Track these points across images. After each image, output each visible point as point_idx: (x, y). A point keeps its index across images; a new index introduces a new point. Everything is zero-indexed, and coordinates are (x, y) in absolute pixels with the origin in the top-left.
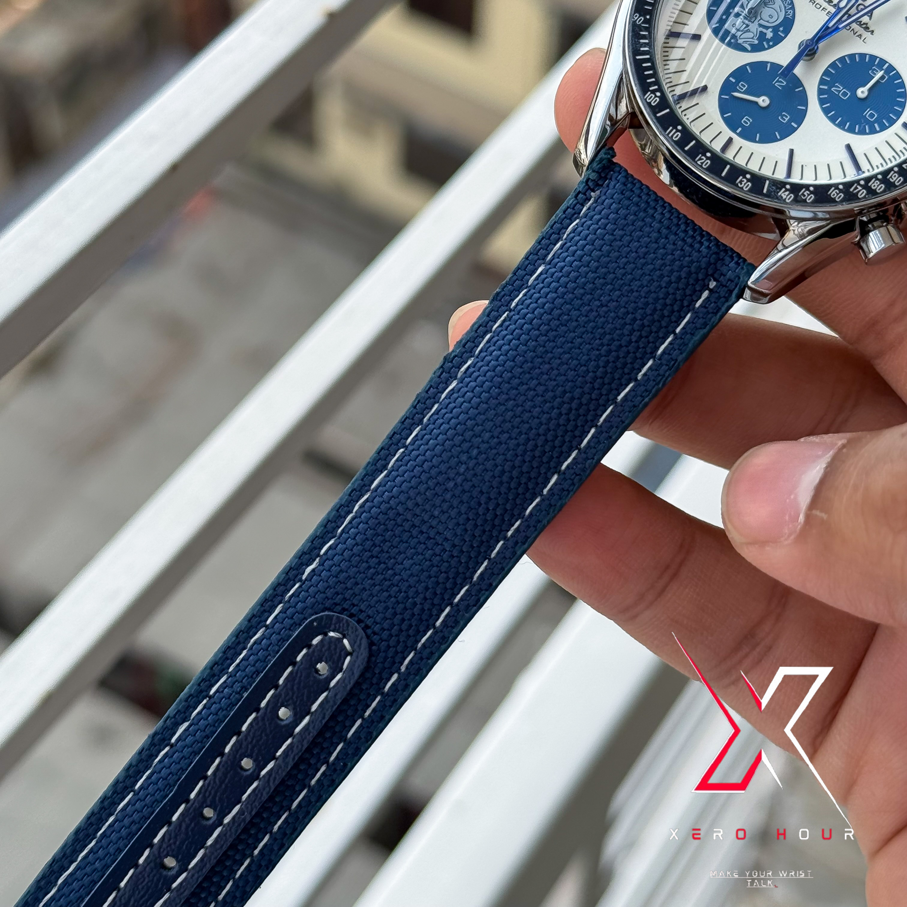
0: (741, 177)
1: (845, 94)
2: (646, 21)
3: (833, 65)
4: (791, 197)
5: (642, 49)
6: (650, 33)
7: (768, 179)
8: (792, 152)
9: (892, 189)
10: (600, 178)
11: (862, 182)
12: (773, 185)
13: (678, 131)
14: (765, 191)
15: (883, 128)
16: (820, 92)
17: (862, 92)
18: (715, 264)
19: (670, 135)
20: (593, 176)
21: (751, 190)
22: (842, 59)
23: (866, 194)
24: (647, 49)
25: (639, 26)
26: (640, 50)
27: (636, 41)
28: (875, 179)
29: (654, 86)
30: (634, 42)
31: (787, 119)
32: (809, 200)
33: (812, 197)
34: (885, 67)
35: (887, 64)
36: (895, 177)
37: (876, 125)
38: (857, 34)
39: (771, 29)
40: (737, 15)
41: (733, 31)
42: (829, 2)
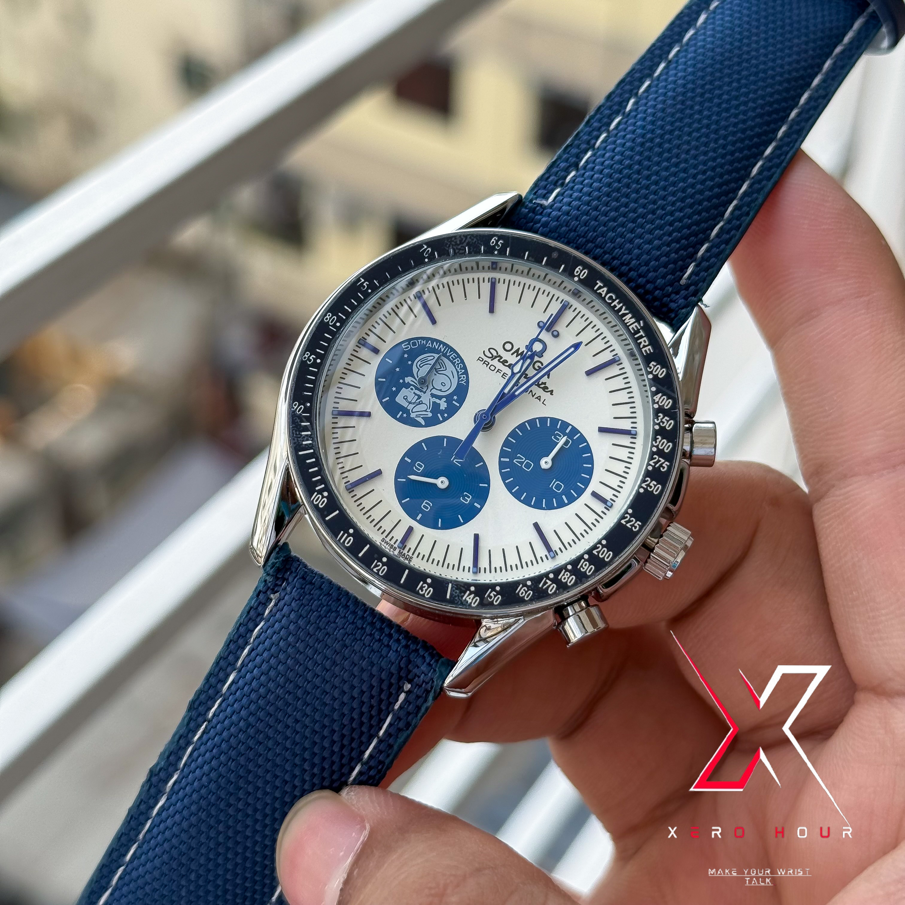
0: (422, 583)
1: (528, 466)
2: (306, 410)
3: (513, 434)
4: (476, 600)
5: (304, 443)
6: (311, 424)
7: (451, 581)
8: (477, 538)
9: (584, 579)
10: (277, 579)
11: (551, 576)
12: (456, 589)
13: (350, 535)
14: (448, 597)
15: (572, 500)
16: (502, 466)
17: (546, 463)
18: (407, 667)
19: (342, 541)
20: (269, 578)
21: (433, 598)
22: (521, 427)
23: (557, 589)
24: (310, 442)
25: (300, 417)
26: (302, 444)
27: (296, 434)
28: (564, 571)
29: (321, 485)
30: (295, 436)
31: (469, 500)
32: (496, 602)
33: (499, 598)
34: (567, 431)
35: (570, 427)
36: (586, 565)
37: (564, 497)
38: (535, 396)
39: (444, 399)
40: (407, 386)
41: (405, 404)
42: (504, 362)
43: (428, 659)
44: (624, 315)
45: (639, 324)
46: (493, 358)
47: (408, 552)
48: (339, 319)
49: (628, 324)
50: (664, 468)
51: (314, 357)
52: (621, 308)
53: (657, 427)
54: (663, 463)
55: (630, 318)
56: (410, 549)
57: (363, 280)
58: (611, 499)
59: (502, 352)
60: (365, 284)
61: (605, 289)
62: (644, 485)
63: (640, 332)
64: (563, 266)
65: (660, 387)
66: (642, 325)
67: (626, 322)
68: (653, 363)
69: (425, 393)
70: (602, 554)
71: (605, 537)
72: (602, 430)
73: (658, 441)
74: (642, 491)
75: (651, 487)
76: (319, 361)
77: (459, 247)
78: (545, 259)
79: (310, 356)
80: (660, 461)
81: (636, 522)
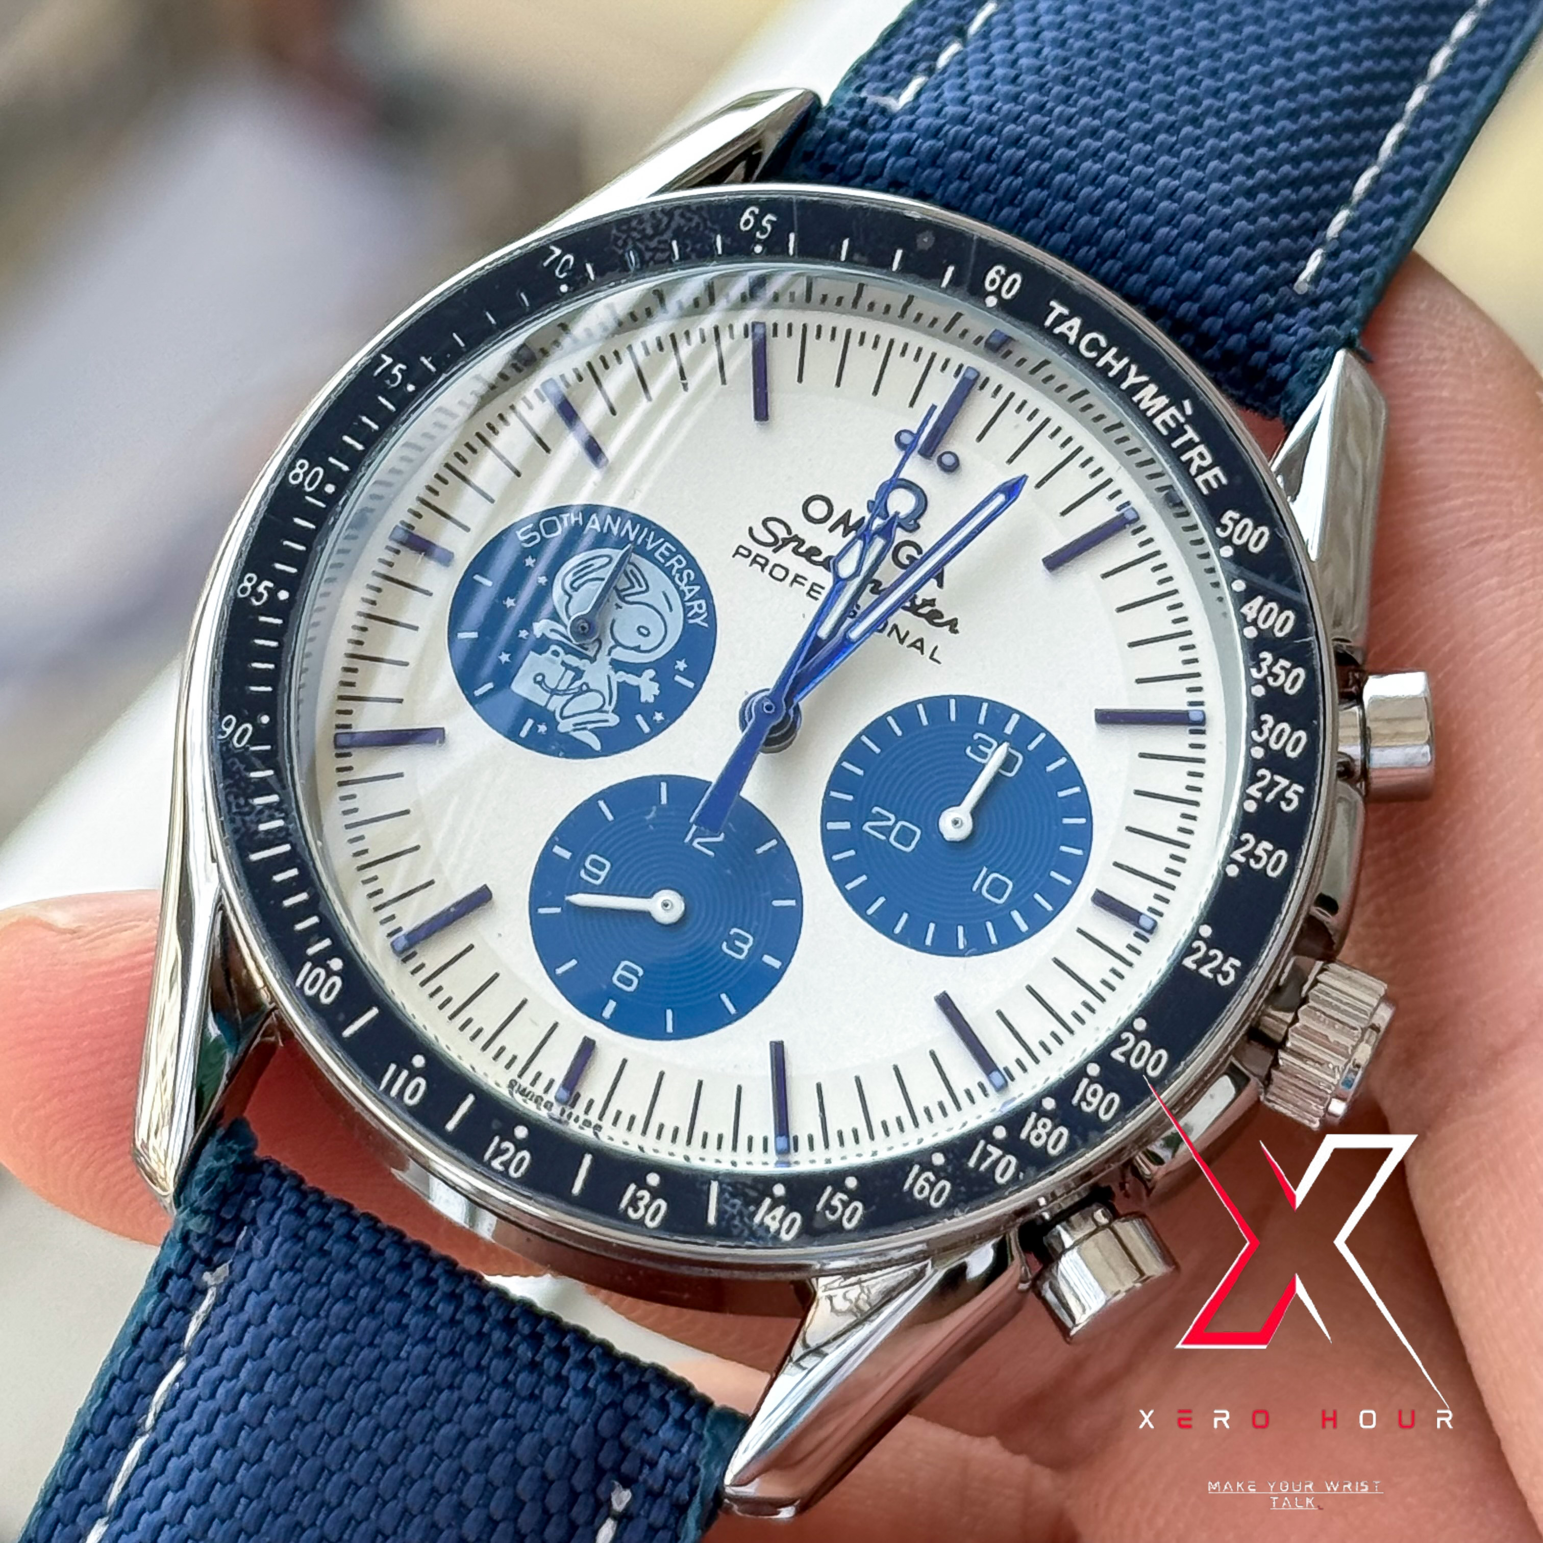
0: (632, 1187)
1: (905, 836)
2: (261, 735)
3: (854, 751)
4: (793, 1221)
5: (263, 827)
6: (278, 772)
7: (716, 1176)
8: (778, 1052)
9: (1093, 1135)
10: (221, 1224)
11: (1000, 1133)
12: (733, 1196)
13: (415, 1072)
14: (712, 1219)
15: (1040, 922)
16: (831, 842)
17: (956, 823)
18: (617, 1436)
19: (394, 1092)
20: (197, 1225)
21: (669, 1226)
22: (877, 729)
23: (1019, 1169)
24: (279, 823)
25: (243, 755)
26: (257, 832)
27: (238, 806)
28: (1034, 1115)
29: (319, 941)
30: (234, 810)
31: (746, 948)
32: (850, 1220)
33: (856, 1209)
34: (1009, 730)
35: (1015, 718)
36: (1094, 1094)
37: (1016, 915)
38: (909, 641)
39: (651, 673)
40: (542, 645)
41: (540, 697)
42: (811, 554)
43: (676, 1410)
44: (1136, 388)
45: (1182, 410)
46: (777, 545)
47: (587, 1112)
48: (332, 475)
49: (1149, 413)
50: (1289, 802)
51: (270, 585)
52: (1126, 369)
53: (1259, 691)
54: (1287, 788)
55: (1155, 396)
56: (591, 1103)
57: (389, 360)
58: (1151, 910)
59: (801, 527)
60: (395, 371)
61: (1076, 322)
62: (1237, 855)
63: (1185, 432)
64: (951, 270)
65: (1256, 578)
66: (1189, 411)
67: (1143, 406)
68: (1230, 514)
69: (593, 660)
70: (1138, 1059)
71: (1143, 1012)
72: (1106, 718)
73: (1265, 728)
74: (1233, 871)
75: (1258, 859)
76: (283, 595)
77: (653, 244)
78: (899, 254)
79: (258, 583)
80: (1278, 784)
81: (1225, 960)
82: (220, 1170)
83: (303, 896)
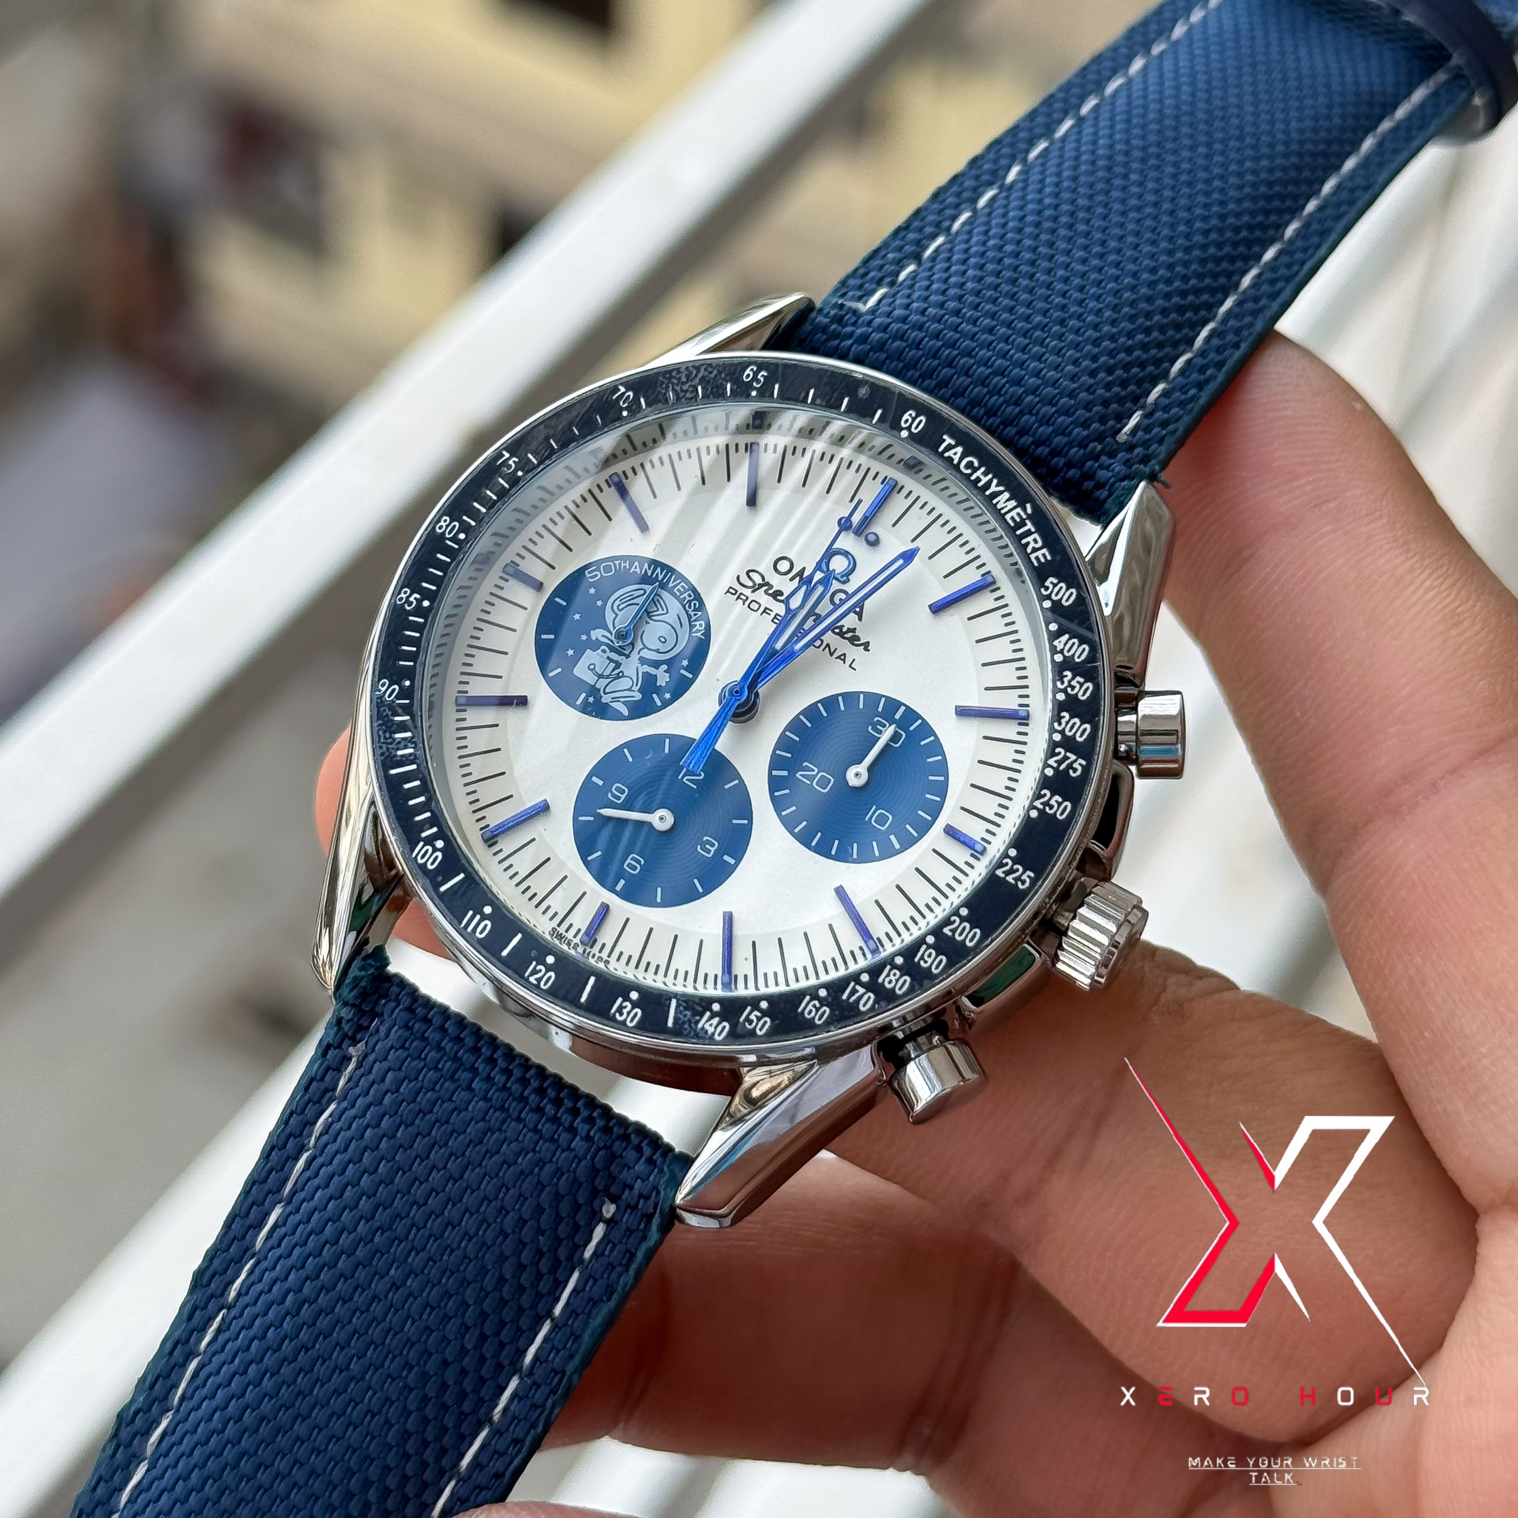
0: (620, 1000)
1: (823, 783)
2: (403, 693)
3: (794, 725)
4: (724, 1028)
5: (400, 753)
6: (412, 718)
7: (675, 995)
8: (728, 919)
9: (926, 982)
10: (362, 1014)
11: (865, 978)
12: (686, 1009)
13: (484, 917)
14: (670, 1023)
15: (908, 843)
16: (774, 784)
17: (857, 775)
18: (608, 1168)
19: (470, 929)
20: (347, 1013)
21: (642, 1027)
22: (810, 711)
23: (875, 1002)
24: (411, 751)
25: (391, 706)
26: (396, 756)
27: (385, 738)
28: (888, 967)
29: (431, 828)
30: (382, 740)
31: (713, 849)
32: (761, 1030)
33: (765, 1022)
34: (897, 716)
35: (903, 708)
36: (929, 956)
37: (892, 837)
38: (836, 655)
39: (665, 667)
40: (595, 645)
41: (591, 679)
42: (776, 594)
43: (647, 1151)
44: (996, 495)
45: (1025, 510)
46: (755, 588)
47: (600, 951)
49: (1003, 512)
50: (1075, 770)
51: (418, 596)
52: (990, 481)
53: (1061, 697)
54: (1075, 761)
55: (1007, 500)
56: (604, 945)
58: (983, 839)
59: (771, 577)
60: (511, 462)
61: (959, 450)
62: (1038, 804)
63: (1025, 525)
64: (879, 412)
65: (1066, 623)
66: (1029, 511)
67: (999, 507)
68: (1051, 580)
70: (960, 934)
71: (966, 904)
72: (963, 712)
73: (1063, 721)
75: (1051, 807)
76: (426, 603)
77: (685, 387)
78: (846, 400)
79: (410, 595)
80: (1068, 758)
81: (1024, 873)
82: (363, 978)
83: (422, 799)
